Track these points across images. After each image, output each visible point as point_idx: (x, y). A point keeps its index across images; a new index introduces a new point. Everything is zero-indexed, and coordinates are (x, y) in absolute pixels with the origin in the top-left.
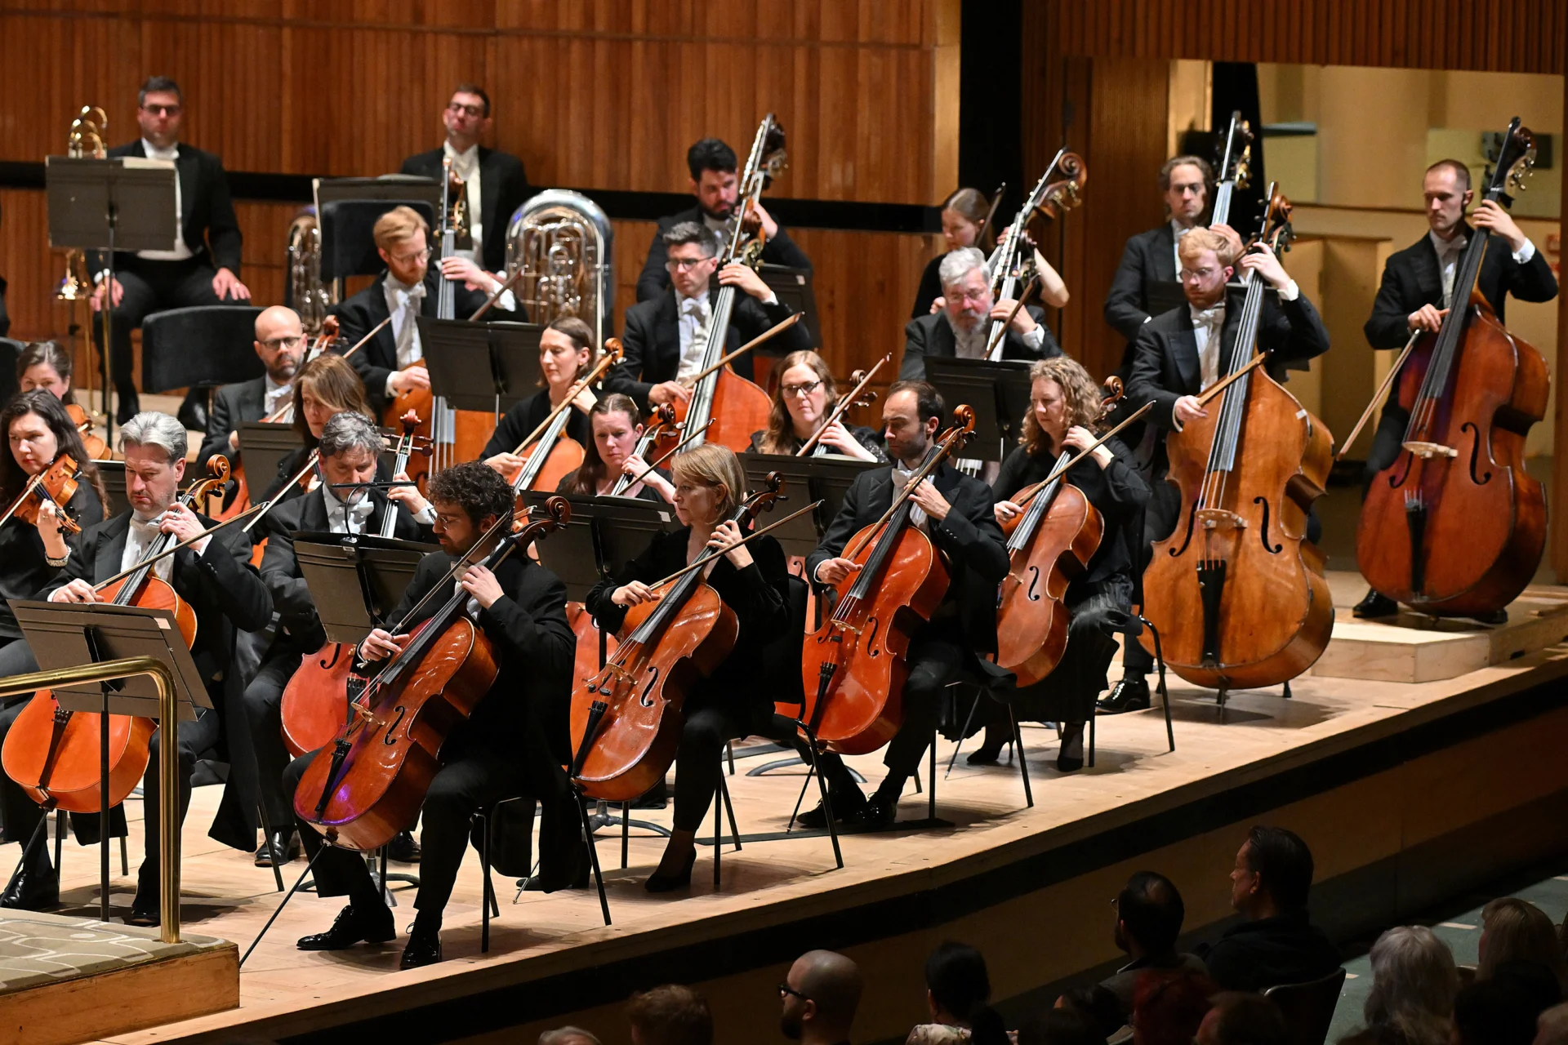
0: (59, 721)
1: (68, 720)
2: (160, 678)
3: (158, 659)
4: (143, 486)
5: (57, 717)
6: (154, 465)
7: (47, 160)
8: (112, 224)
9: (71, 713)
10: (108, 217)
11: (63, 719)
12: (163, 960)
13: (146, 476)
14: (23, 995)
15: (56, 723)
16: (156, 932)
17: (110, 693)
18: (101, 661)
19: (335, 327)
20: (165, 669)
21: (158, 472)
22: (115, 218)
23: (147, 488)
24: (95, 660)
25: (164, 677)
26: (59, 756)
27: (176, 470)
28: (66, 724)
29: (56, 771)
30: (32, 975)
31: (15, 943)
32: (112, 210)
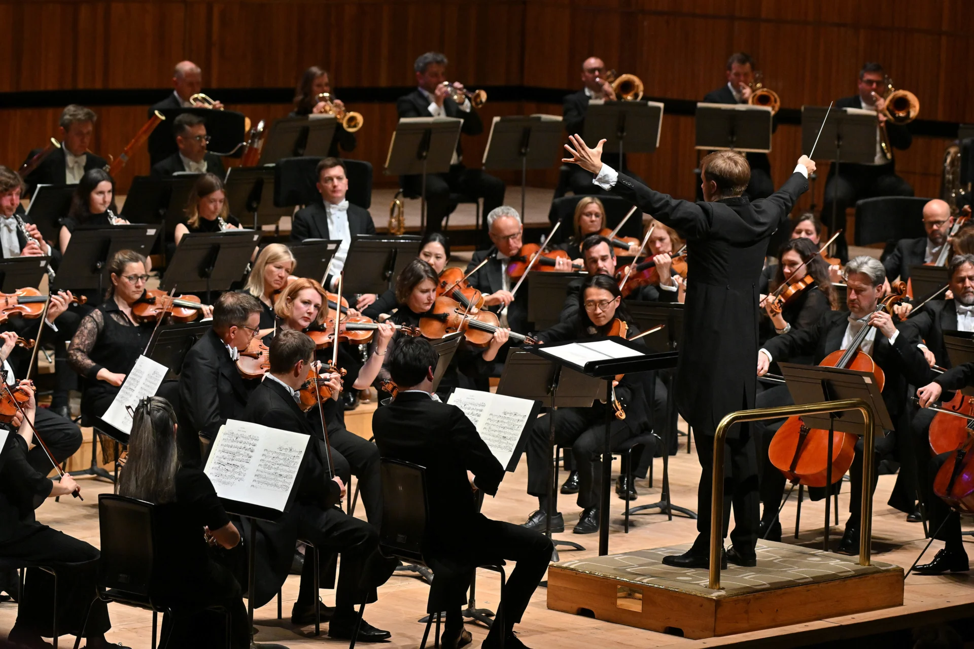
0: (803, 433)
1: (807, 433)
2: (865, 412)
3: (865, 401)
4: (856, 297)
5: (801, 431)
6: (864, 286)
7: (803, 108)
8: (838, 146)
9: (809, 429)
10: (836, 143)
11: (805, 432)
12: (860, 575)
13: (858, 291)
14: (780, 592)
15: (800, 434)
16: (857, 558)
17: (835, 419)
18: (831, 400)
19: (969, 212)
20: (869, 406)
21: (865, 290)
22: (841, 143)
23: (858, 299)
24: (827, 400)
25: (868, 411)
26: (802, 453)
27: (876, 291)
28: (806, 435)
29: (800, 462)
30: (785, 580)
31: (775, 561)
32: (839, 138)
